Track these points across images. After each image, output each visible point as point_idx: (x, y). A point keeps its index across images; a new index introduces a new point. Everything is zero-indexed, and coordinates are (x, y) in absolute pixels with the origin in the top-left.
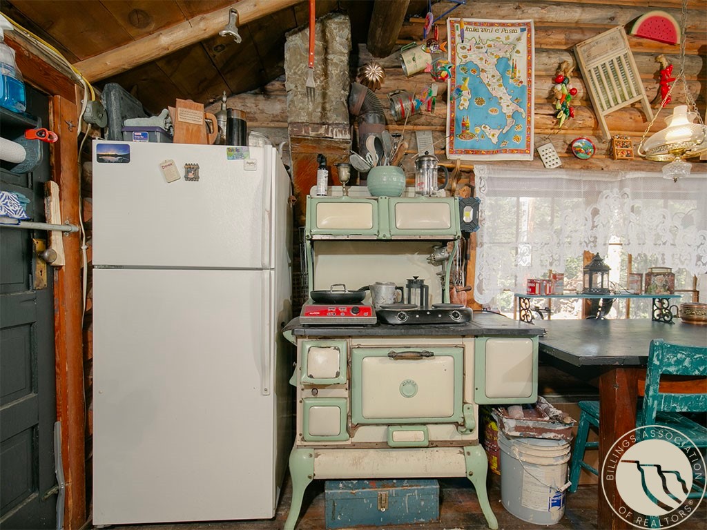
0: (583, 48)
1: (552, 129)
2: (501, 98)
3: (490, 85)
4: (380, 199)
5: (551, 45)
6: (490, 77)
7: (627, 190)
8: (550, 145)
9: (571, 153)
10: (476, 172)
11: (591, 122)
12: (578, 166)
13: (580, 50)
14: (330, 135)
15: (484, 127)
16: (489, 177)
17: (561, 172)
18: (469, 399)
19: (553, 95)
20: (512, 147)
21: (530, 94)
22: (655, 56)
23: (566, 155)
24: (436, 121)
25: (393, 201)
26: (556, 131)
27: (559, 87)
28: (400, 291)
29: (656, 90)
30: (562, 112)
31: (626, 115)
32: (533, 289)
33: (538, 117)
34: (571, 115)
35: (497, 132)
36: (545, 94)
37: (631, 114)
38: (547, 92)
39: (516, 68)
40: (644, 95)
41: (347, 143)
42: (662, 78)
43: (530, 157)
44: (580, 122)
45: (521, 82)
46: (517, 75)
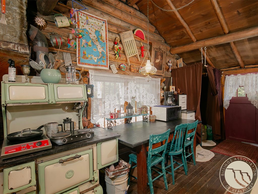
0: (122, 35)
1: (114, 59)
2: (97, 45)
3: (93, 40)
4: (49, 85)
5: (113, 30)
6: (93, 37)
7: (135, 82)
8: (114, 65)
9: (119, 68)
10: (90, 72)
11: (125, 59)
12: (122, 73)
13: (121, 35)
14: (16, 49)
15: (92, 55)
16: (94, 75)
17: (118, 75)
18: (95, 169)
19: (114, 48)
20: (102, 64)
21: (107, 46)
22: (140, 42)
23: (118, 69)
24: (72, 50)
25: (56, 86)
26: (115, 60)
27: (116, 46)
28: (61, 126)
29: (140, 52)
30: (117, 54)
31: (134, 58)
32: (112, 117)
33: (110, 55)
34: (120, 56)
35: (96, 58)
36: (112, 47)
37: (135, 58)
38: (112, 46)
39: (102, 36)
40: (138, 53)
41: (28, 55)
42: (142, 48)
43: (108, 69)
44: (122, 58)
45: (104, 41)
46: (102, 38)
